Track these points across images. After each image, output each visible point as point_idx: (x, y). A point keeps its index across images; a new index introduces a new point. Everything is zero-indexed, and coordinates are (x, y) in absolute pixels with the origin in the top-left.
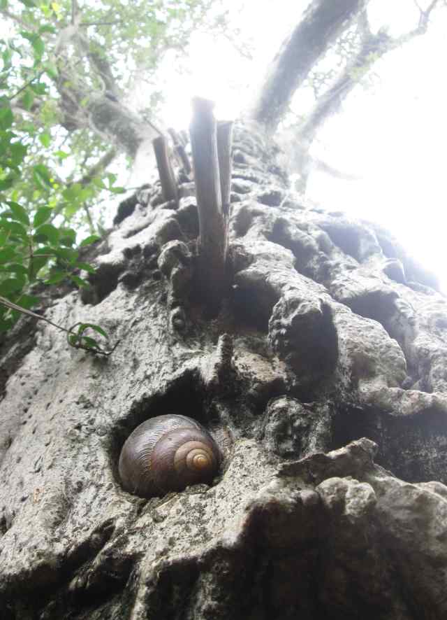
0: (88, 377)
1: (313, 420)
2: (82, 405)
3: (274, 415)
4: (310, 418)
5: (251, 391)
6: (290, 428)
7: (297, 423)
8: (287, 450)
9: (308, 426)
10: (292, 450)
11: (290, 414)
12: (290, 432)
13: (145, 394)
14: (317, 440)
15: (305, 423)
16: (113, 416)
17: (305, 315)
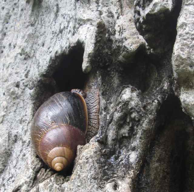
0: (28, 26)
1: (143, 116)
2: (23, 56)
3: (120, 106)
4: (141, 115)
5: (121, 57)
6: (129, 117)
7: (133, 115)
8: (124, 135)
9: (139, 121)
10: (127, 135)
11: (130, 108)
12: (128, 120)
13: (57, 52)
14: (142, 134)
15: (137, 118)
16: (40, 68)
17: (155, 14)
